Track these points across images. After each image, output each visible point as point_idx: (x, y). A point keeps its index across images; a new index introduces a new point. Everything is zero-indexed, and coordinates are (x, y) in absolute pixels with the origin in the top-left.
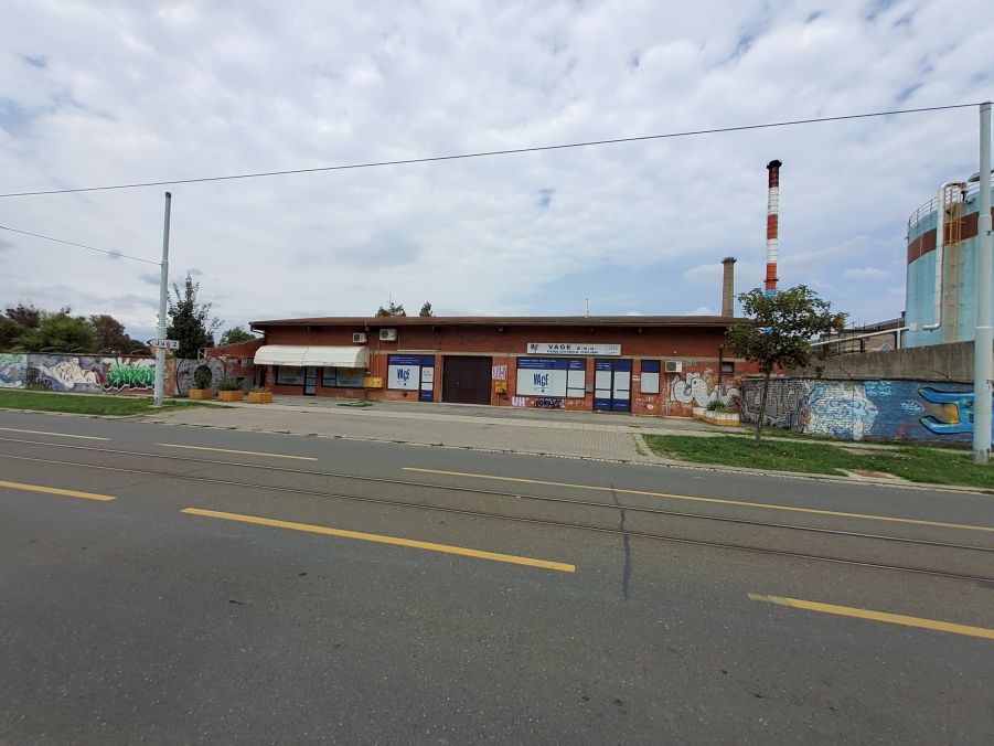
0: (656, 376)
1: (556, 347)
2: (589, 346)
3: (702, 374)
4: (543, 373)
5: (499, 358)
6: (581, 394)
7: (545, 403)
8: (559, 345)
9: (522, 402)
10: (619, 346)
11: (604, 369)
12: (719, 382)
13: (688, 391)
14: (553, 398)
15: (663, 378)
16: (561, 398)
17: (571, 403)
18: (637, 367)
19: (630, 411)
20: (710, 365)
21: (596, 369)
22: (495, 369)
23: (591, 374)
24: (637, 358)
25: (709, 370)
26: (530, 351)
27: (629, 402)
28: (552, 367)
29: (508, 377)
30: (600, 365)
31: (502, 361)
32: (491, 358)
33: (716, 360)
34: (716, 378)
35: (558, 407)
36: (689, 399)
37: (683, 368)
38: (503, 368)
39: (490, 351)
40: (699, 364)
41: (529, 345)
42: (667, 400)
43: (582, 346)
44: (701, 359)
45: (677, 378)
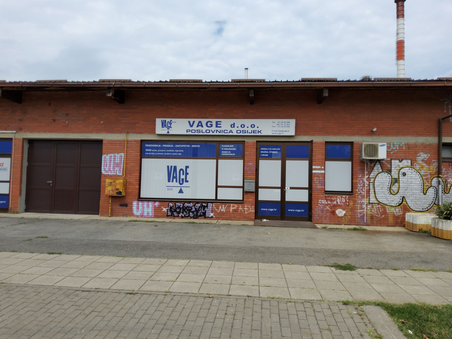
0: (346, 166)
1: (200, 124)
2: (248, 122)
3: (413, 162)
4: (180, 164)
5: (112, 142)
6: (237, 195)
7: (184, 209)
8: (204, 121)
9: (148, 209)
10: (293, 122)
11: (270, 157)
12: (439, 173)
13: (395, 188)
14: (196, 201)
15: (357, 168)
16: (208, 201)
17: (223, 208)
18: (319, 153)
19: (310, 219)
20: (425, 148)
21: (258, 157)
22: (106, 158)
23: (252, 164)
24: (319, 139)
25: (423, 156)
26: (160, 130)
27: (308, 206)
28: (195, 155)
29: (127, 171)
30: (264, 151)
31: (117, 147)
32: (100, 142)
33: (433, 140)
34: (434, 167)
35: (204, 215)
36: (396, 199)
37: (388, 153)
38: (119, 157)
39: (98, 131)
40: (408, 146)
41: (159, 121)
42: (365, 201)
43: (238, 122)
44: (412, 140)
45: (378, 168)
